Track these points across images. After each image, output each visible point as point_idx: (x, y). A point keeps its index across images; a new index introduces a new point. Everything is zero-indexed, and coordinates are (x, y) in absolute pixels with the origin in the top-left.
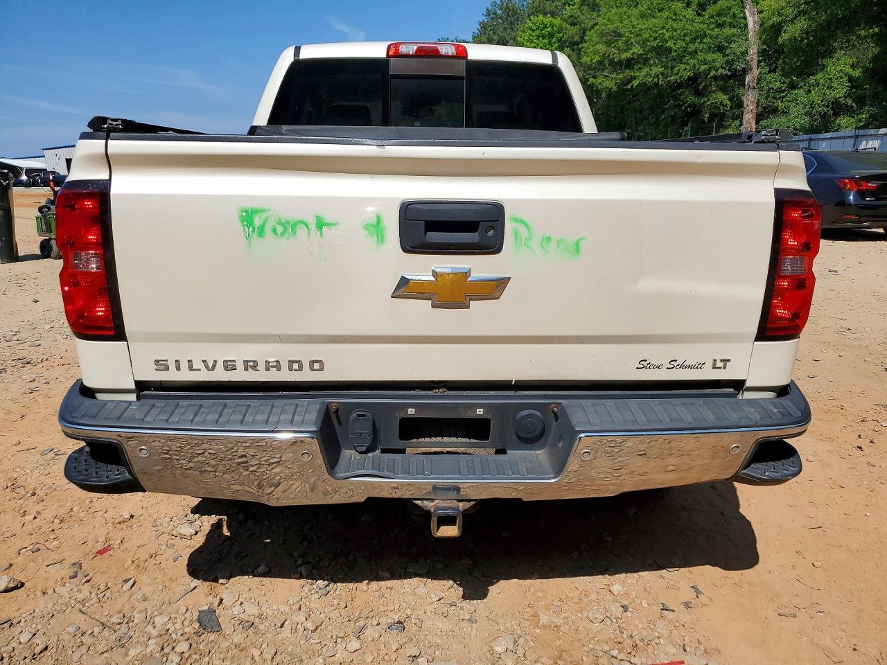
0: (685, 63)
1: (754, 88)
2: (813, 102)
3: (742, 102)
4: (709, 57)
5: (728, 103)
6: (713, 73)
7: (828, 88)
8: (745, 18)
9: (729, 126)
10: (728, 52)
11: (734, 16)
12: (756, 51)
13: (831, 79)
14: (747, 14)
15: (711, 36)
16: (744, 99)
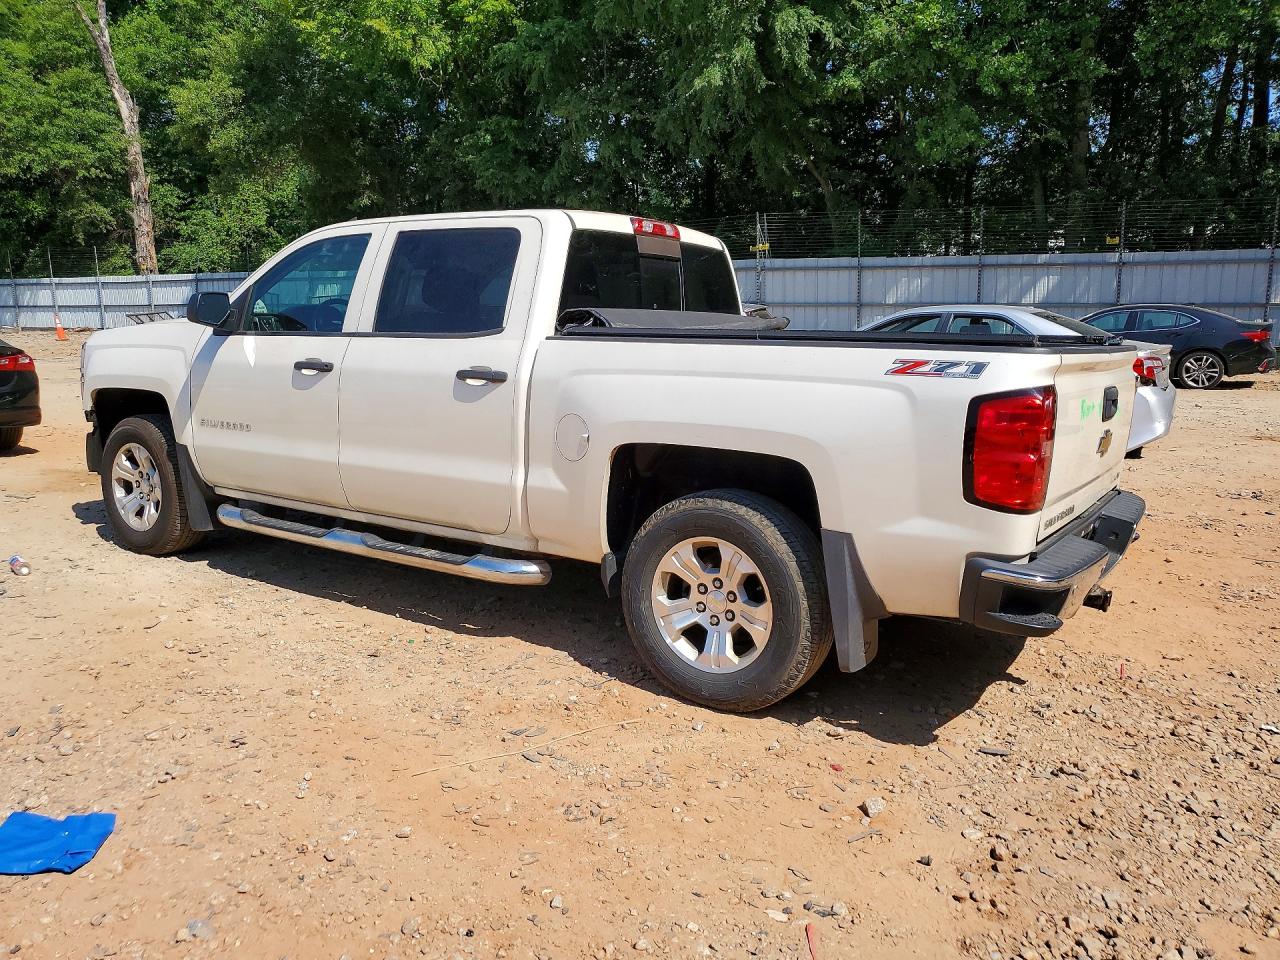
0: (30, 152)
1: (146, 202)
2: (229, 228)
3: (131, 219)
4: (72, 148)
5: (111, 219)
6: (81, 173)
7: (245, 212)
8: (114, 100)
9: (115, 253)
10: (100, 145)
11: (98, 94)
12: (138, 150)
13: (246, 201)
14: (117, 95)
15: (68, 118)
16: (134, 215)
